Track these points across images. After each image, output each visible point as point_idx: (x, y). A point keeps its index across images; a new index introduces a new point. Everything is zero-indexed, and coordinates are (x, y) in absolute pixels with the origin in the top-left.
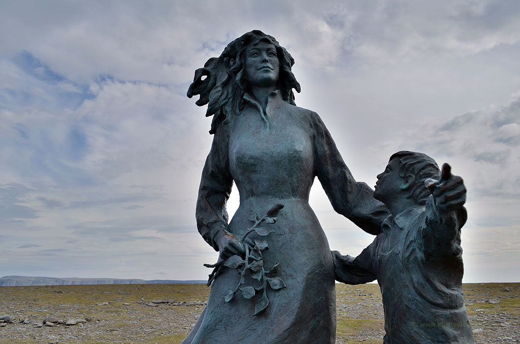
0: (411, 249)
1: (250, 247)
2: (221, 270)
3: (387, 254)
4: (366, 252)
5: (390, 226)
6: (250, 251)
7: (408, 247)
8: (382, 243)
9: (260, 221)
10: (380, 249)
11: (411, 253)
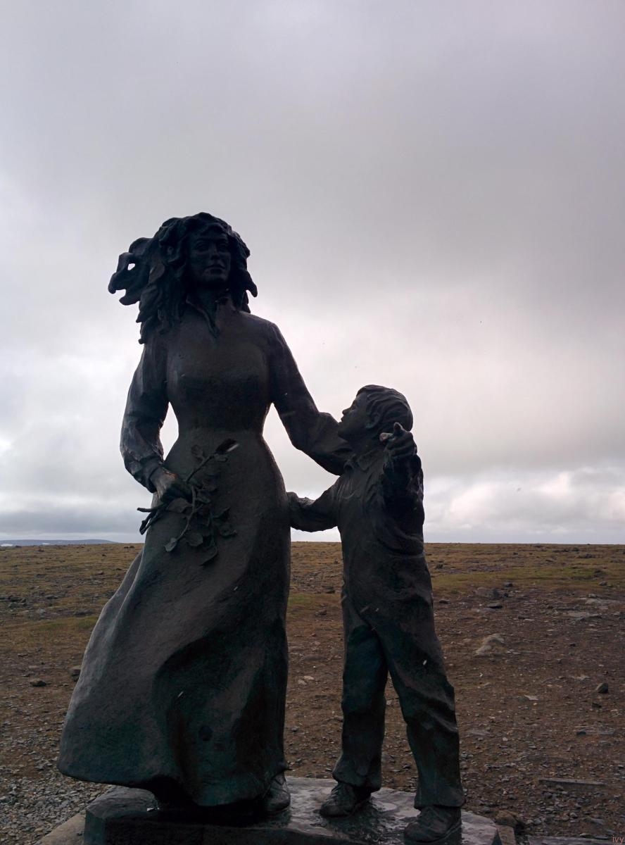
0: (372, 493)
1: (197, 488)
2: (159, 514)
3: (348, 498)
4: (326, 494)
5: (353, 467)
6: (197, 493)
7: (370, 490)
8: (344, 486)
9: (208, 458)
10: (341, 492)
11: (372, 498)
